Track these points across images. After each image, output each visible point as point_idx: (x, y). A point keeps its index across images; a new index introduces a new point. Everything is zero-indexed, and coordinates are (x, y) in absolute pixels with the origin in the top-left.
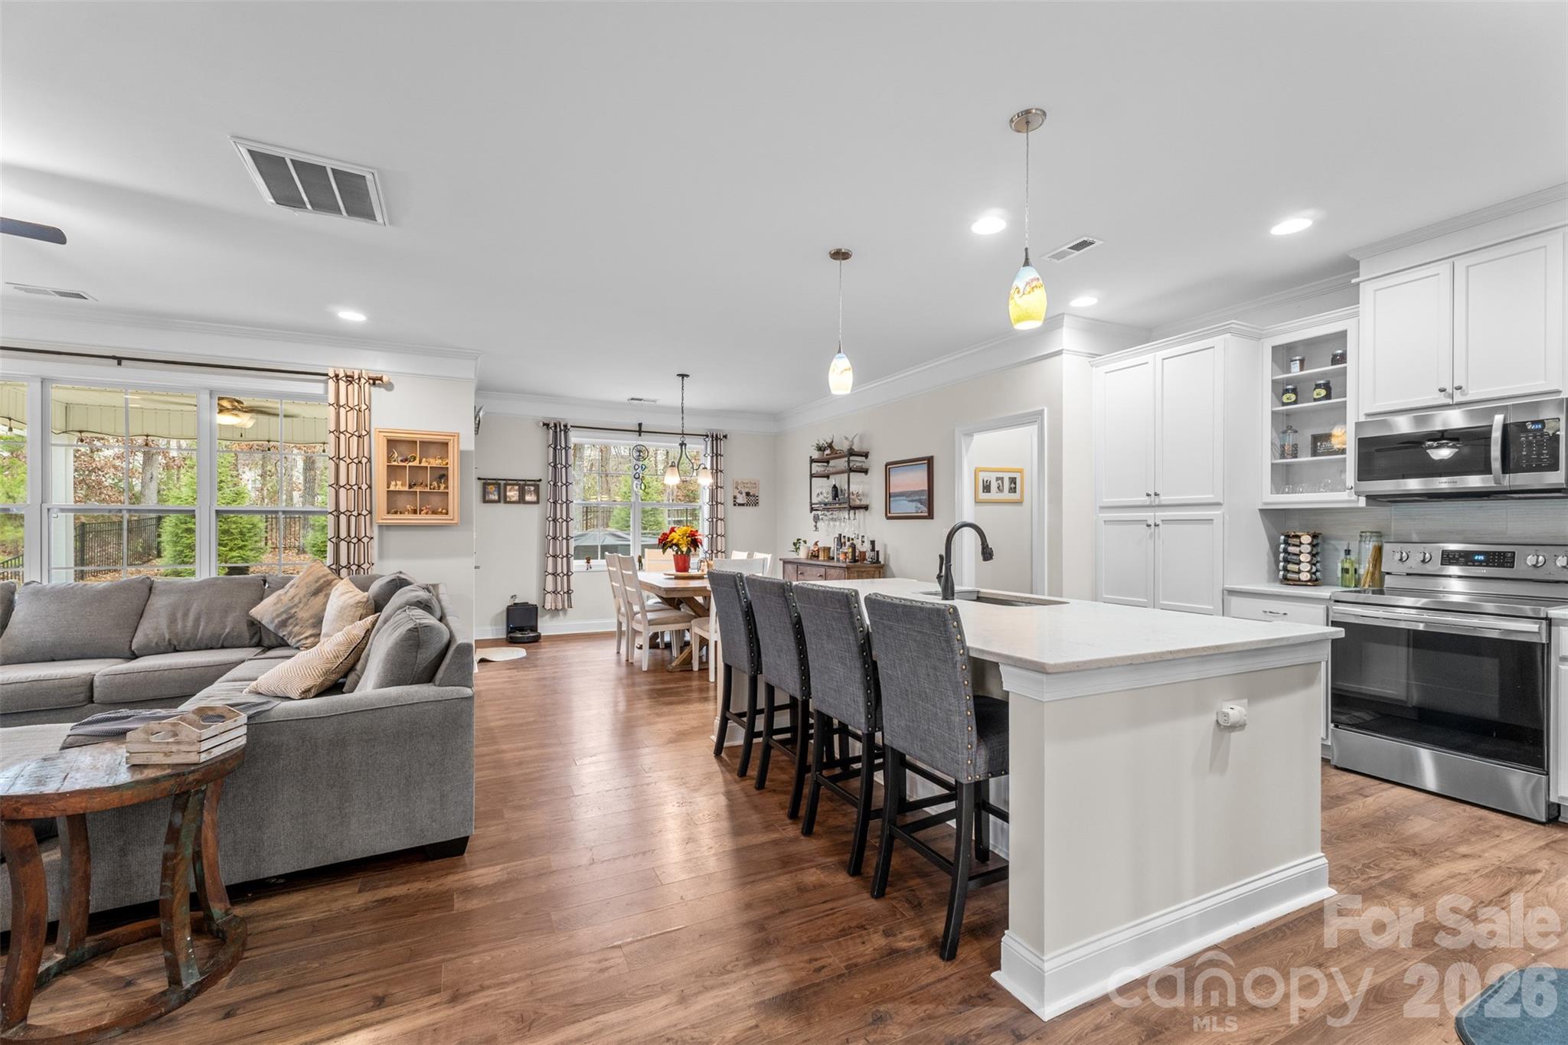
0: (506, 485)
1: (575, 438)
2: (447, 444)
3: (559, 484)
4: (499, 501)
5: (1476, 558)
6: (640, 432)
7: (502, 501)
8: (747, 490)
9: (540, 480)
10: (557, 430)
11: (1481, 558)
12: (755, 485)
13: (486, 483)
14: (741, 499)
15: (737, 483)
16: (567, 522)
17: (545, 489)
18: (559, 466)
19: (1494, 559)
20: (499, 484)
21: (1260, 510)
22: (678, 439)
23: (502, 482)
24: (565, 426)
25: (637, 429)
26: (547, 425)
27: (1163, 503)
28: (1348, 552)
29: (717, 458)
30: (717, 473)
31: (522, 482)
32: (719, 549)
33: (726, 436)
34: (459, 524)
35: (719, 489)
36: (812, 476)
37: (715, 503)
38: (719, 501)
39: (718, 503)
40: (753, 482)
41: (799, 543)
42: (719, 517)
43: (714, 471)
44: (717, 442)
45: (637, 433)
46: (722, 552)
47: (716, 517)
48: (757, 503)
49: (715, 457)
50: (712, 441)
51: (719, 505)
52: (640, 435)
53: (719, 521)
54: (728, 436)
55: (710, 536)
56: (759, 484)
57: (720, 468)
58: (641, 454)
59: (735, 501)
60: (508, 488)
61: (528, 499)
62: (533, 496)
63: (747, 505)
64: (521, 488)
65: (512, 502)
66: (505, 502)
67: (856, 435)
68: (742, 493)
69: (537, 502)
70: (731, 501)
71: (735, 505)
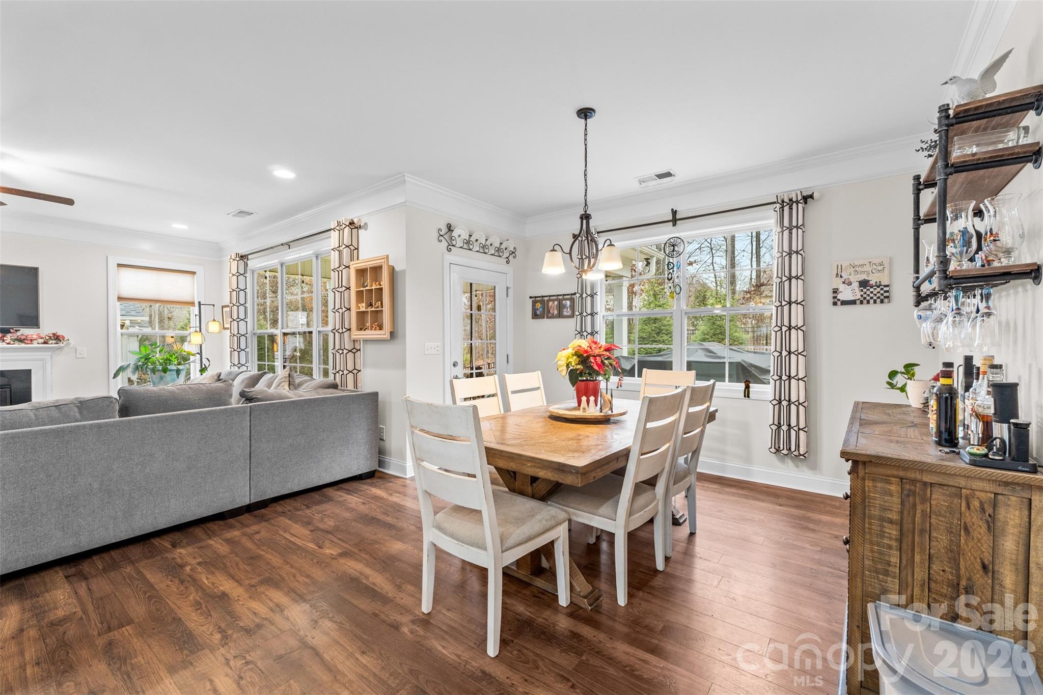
0: (548, 302)
2: (383, 267)
3: (584, 296)
4: (543, 316)
6: (675, 220)
7: (545, 316)
8: (862, 277)
9: (574, 294)
12: (881, 266)
13: (535, 301)
14: (849, 293)
15: (839, 267)
16: (593, 336)
25: (671, 218)
29: (791, 233)
30: (790, 257)
31: (561, 297)
32: (793, 374)
33: (811, 196)
34: (389, 338)
35: (793, 280)
36: (918, 221)
37: (784, 303)
38: (793, 300)
39: (790, 303)
40: (878, 261)
41: (907, 372)
42: (793, 324)
43: (785, 254)
44: (791, 208)
45: (671, 223)
46: (798, 380)
47: (786, 323)
48: (887, 297)
49: (786, 233)
50: (782, 207)
51: (793, 306)
52: (674, 225)
53: (793, 331)
54: (815, 196)
55: (776, 354)
56: (890, 263)
57: (794, 248)
58: (676, 248)
59: (835, 298)
60: (551, 303)
61: (565, 313)
62: (569, 310)
63: (861, 303)
64: (560, 302)
65: (553, 317)
66: (548, 317)
67: (1010, 52)
68: (850, 284)
69: (572, 316)
70: (828, 297)
71: (835, 304)
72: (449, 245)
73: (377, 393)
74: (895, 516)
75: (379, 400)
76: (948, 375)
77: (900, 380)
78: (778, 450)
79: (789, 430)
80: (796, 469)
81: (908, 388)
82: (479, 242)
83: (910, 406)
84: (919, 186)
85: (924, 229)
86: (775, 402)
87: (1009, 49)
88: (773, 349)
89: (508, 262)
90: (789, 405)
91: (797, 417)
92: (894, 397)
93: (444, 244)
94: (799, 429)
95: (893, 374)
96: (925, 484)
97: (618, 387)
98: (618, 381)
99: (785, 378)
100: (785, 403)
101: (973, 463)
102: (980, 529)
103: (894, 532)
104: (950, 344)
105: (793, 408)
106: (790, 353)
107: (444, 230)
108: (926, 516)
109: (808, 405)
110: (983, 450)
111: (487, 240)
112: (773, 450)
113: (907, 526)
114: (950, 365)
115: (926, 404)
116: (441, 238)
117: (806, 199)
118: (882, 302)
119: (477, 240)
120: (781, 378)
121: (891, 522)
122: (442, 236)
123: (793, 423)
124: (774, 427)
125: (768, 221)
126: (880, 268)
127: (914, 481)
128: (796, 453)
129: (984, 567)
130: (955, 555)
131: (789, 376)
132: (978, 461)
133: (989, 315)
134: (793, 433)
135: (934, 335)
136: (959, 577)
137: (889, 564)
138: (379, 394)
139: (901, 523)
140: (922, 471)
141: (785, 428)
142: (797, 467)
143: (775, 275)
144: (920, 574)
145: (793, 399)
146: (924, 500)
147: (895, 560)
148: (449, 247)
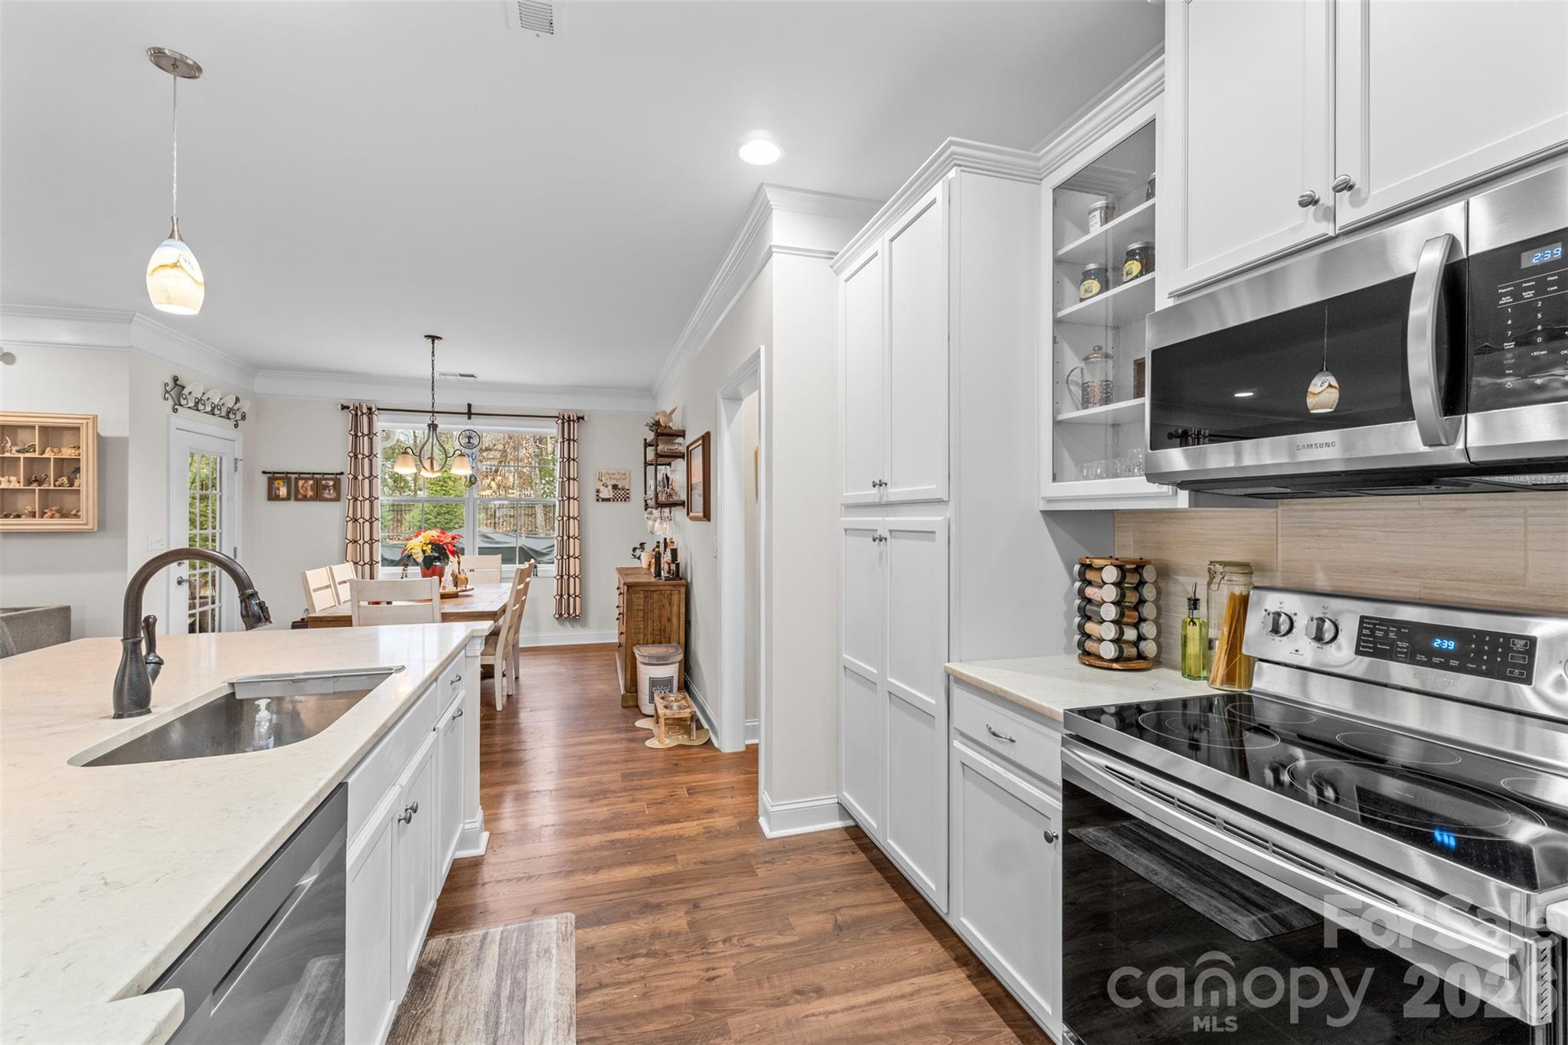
0: (297, 480)
1: (381, 423)
2: (79, 428)
3: (360, 477)
4: (288, 498)
5: (1437, 643)
6: (470, 414)
7: (293, 498)
8: (614, 482)
9: (342, 473)
10: (360, 416)
11: (1450, 645)
12: (624, 476)
13: (273, 477)
14: (606, 493)
15: (601, 474)
16: (371, 523)
17: (345, 481)
18: (360, 456)
19: (1479, 652)
20: (290, 478)
21: (1043, 512)
22: (427, 419)
23: (293, 476)
24: (370, 409)
25: (466, 411)
26: (344, 407)
27: (892, 499)
28: (1194, 603)
29: (569, 444)
30: (569, 462)
31: (318, 476)
32: (571, 554)
33: (583, 418)
34: (96, 530)
35: (571, 481)
36: (646, 464)
37: (565, 498)
38: (571, 496)
39: (569, 498)
40: (622, 472)
41: (642, 548)
42: (571, 515)
43: (565, 460)
44: (569, 425)
45: (467, 416)
46: (575, 558)
47: (567, 514)
48: (628, 497)
49: (566, 443)
50: (563, 423)
51: (571, 501)
52: (469, 418)
53: (571, 520)
54: (585, 418)
55: (559, 539)
56: (629, 475)
57: (572, 457)
58: (471, 440)
59: (598, 496)
60: (301, 483)
61: (326, 495)
62: (332, 491)
63: (614, 500)
64: (317, 482)
65: (305, 498)
66: (296, 499)
67: (675, 409)
68: (607, 486)
69: (337, 499)
70: (593, 496)
71: (598, 500)
72: (176, 404)
73: (69, 607)
74: (642, 608)
75: (72, 618)
76: (658, 547)
77: (638, 552)
78: (561, 615)
79: (568, 598)
80: (572, 629)
81: (642, 557)
82: (210, 400)
83: (642, 568)
84: (647, 445)
85: (648, 467)
86: (558, 577)
87: (673, 408)
88: (556, 535)
89: (236, 426)
90: (569, 578)
91: (574, 586)
92: (635, 563)
93: (170, 403)
94: (576, 596)
95: (635, 549)
96: (651, 591)
97: (402, 578)
98: (401, 571)
99: (565, 556)
100: (565, 577)
101: (665, 580)
102: (667, 606)
103: (641, 614)
104: (659, 533)
105: (572, 580)
106: (569, 537)
107: (171, 384)
108: (652, 604)
109: (581, 577)
110: (668, 575)
111: (204, 393)
112: (557, 616)
113: (646, 610)
114: (658, 542)
115: (650, 565)
116: (167, 395)
117: (580, 418)
118: (625, 500)
119: (208, 399)
120: (562, 557)
121: (640, 610)
122: (168, 392)
123: (572, 592)
124: (558, 597)
125: (552, 430)
126: (624, 477)
127: (647, 591)
128: (574, 615)
129: (669, 620)
130: (660, 617)
131: (569, 555)
132: (667, 579)
133: (671, 520)
134: (572, 599)
135: (653, 527)
136: (661, 626)
137: (640, 628)
138: (72, 608)
139: (644, 610)
140: (650, 586)
141: (566, 597)
142: (573, 626)
143: (558, 476)
144: (650, 629)
145: (572, 573)
146: (652, 598)
147: (642, 626)
148: (176, 407)
